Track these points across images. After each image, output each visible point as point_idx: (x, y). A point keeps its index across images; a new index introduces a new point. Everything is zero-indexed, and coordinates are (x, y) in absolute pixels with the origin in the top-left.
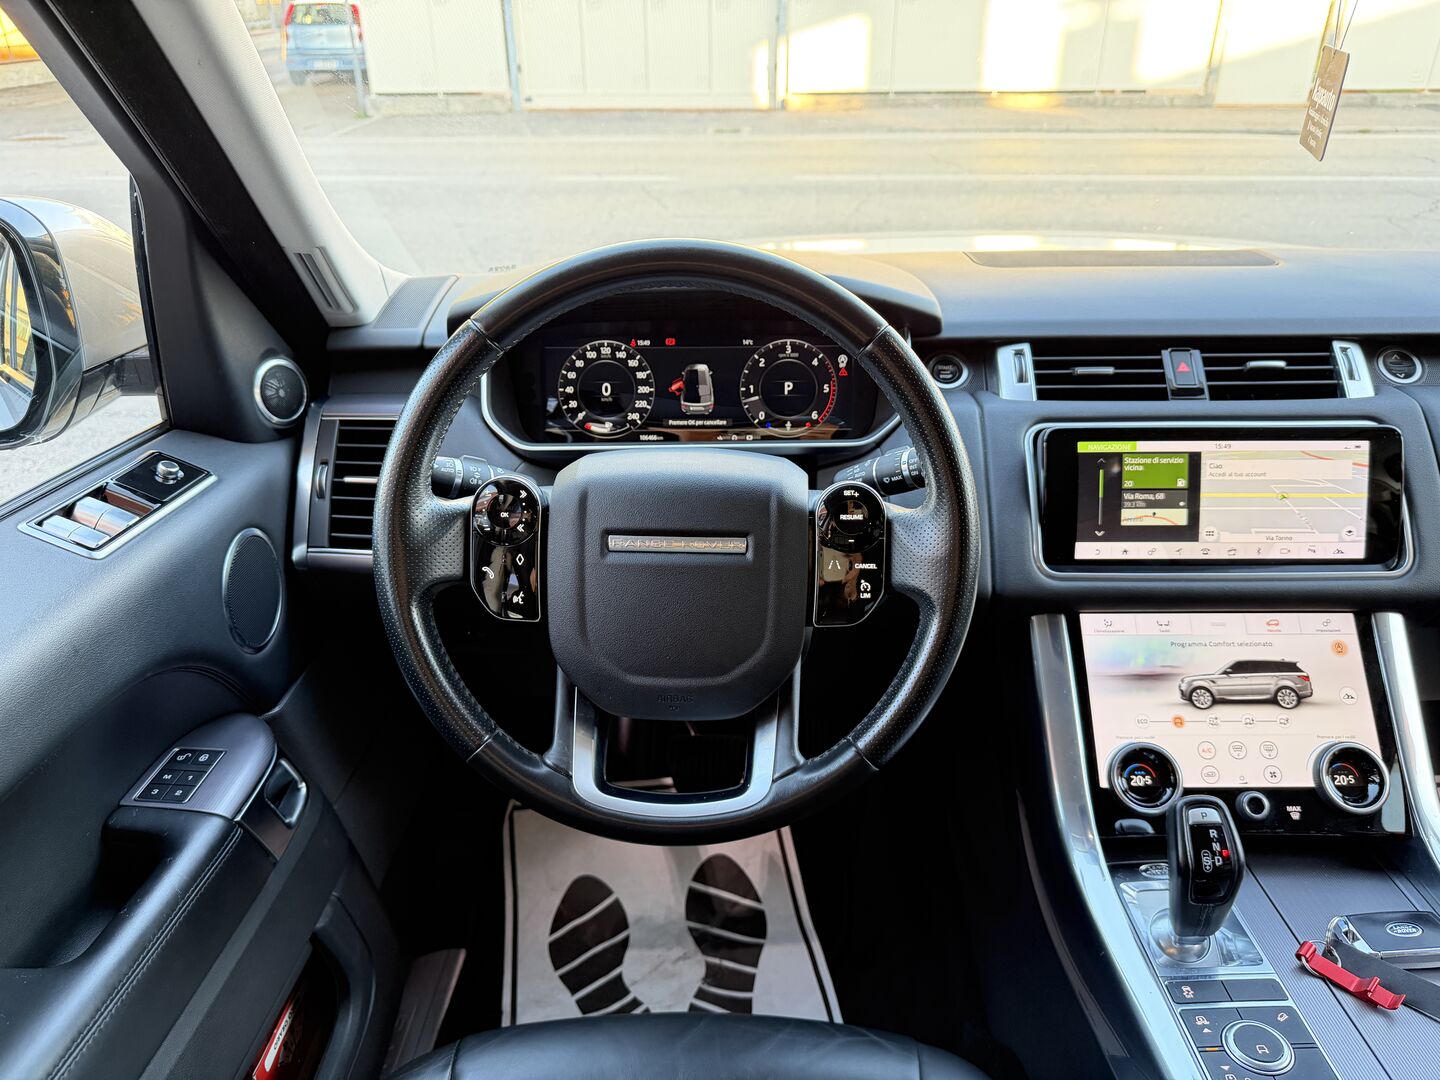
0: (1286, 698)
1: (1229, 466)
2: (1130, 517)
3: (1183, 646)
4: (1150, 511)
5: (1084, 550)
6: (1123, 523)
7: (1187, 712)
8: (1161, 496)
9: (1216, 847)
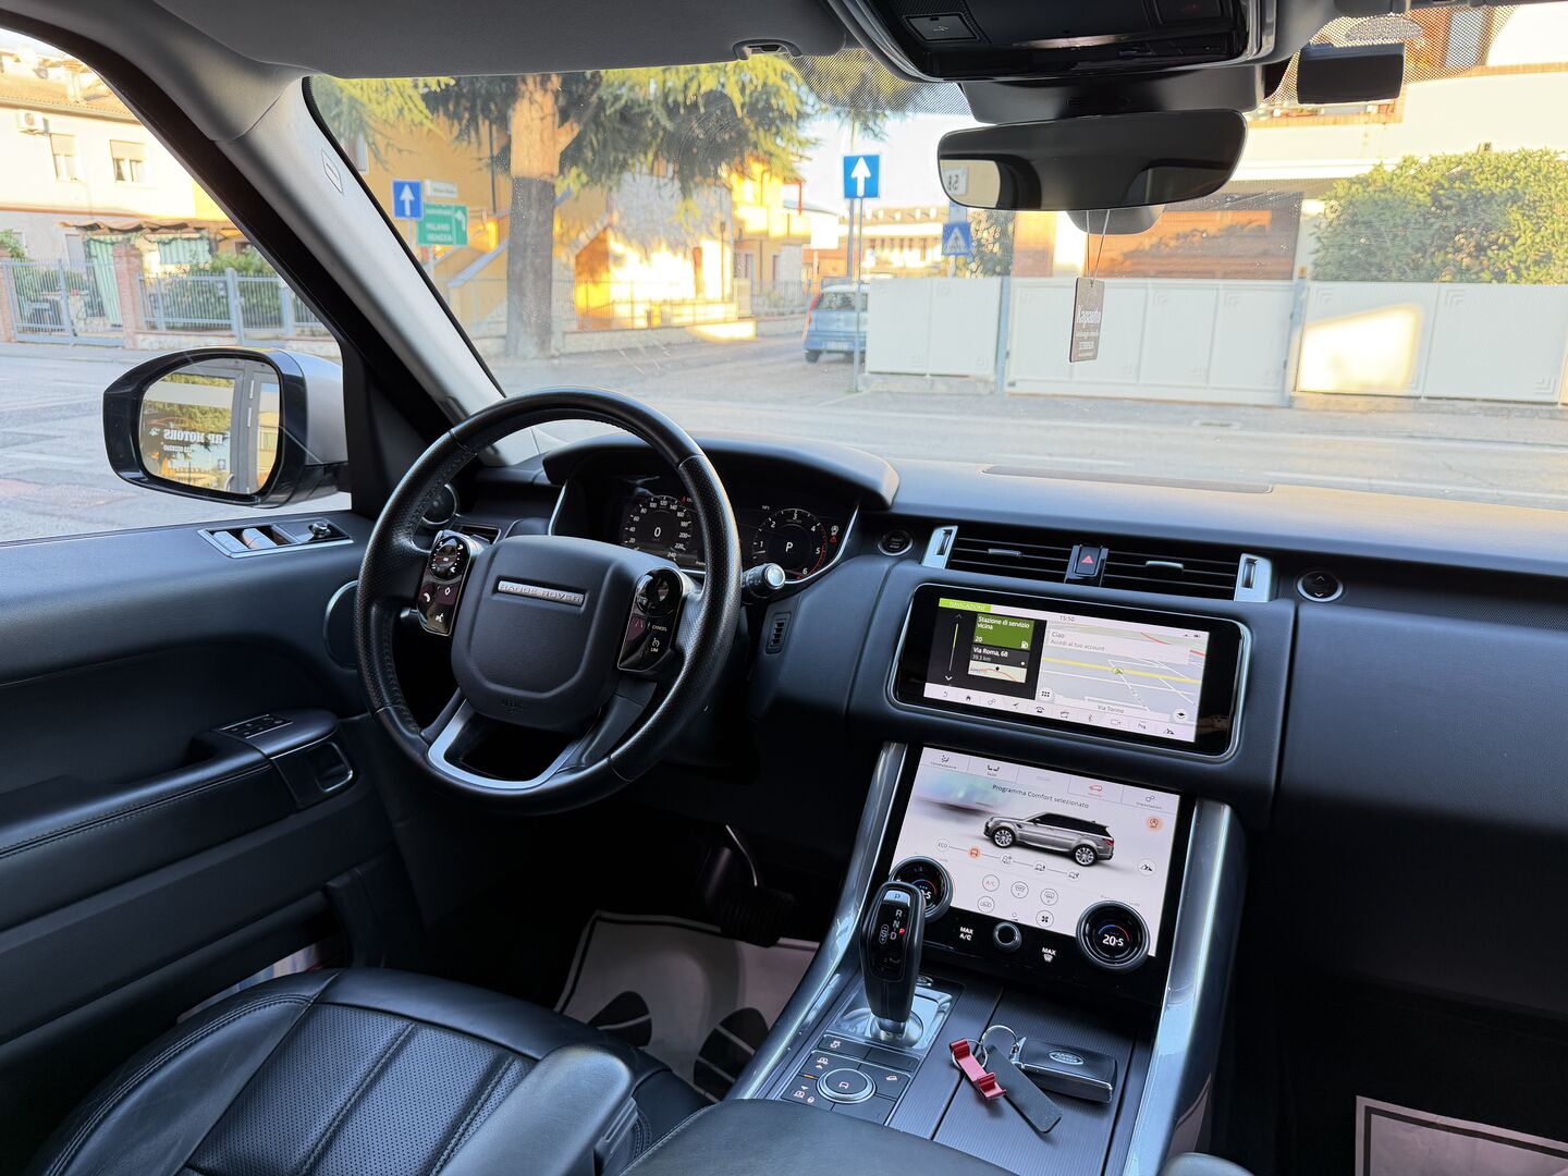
0: (1084, 856)
1: (1070, 637)
2: (977, 668)
3: (1003, 790)
4: (994, 666)
5: (933, 691)
6: (970, 673)
7: (986, 847)
8: (1005, 654)
9: (896, 924)
